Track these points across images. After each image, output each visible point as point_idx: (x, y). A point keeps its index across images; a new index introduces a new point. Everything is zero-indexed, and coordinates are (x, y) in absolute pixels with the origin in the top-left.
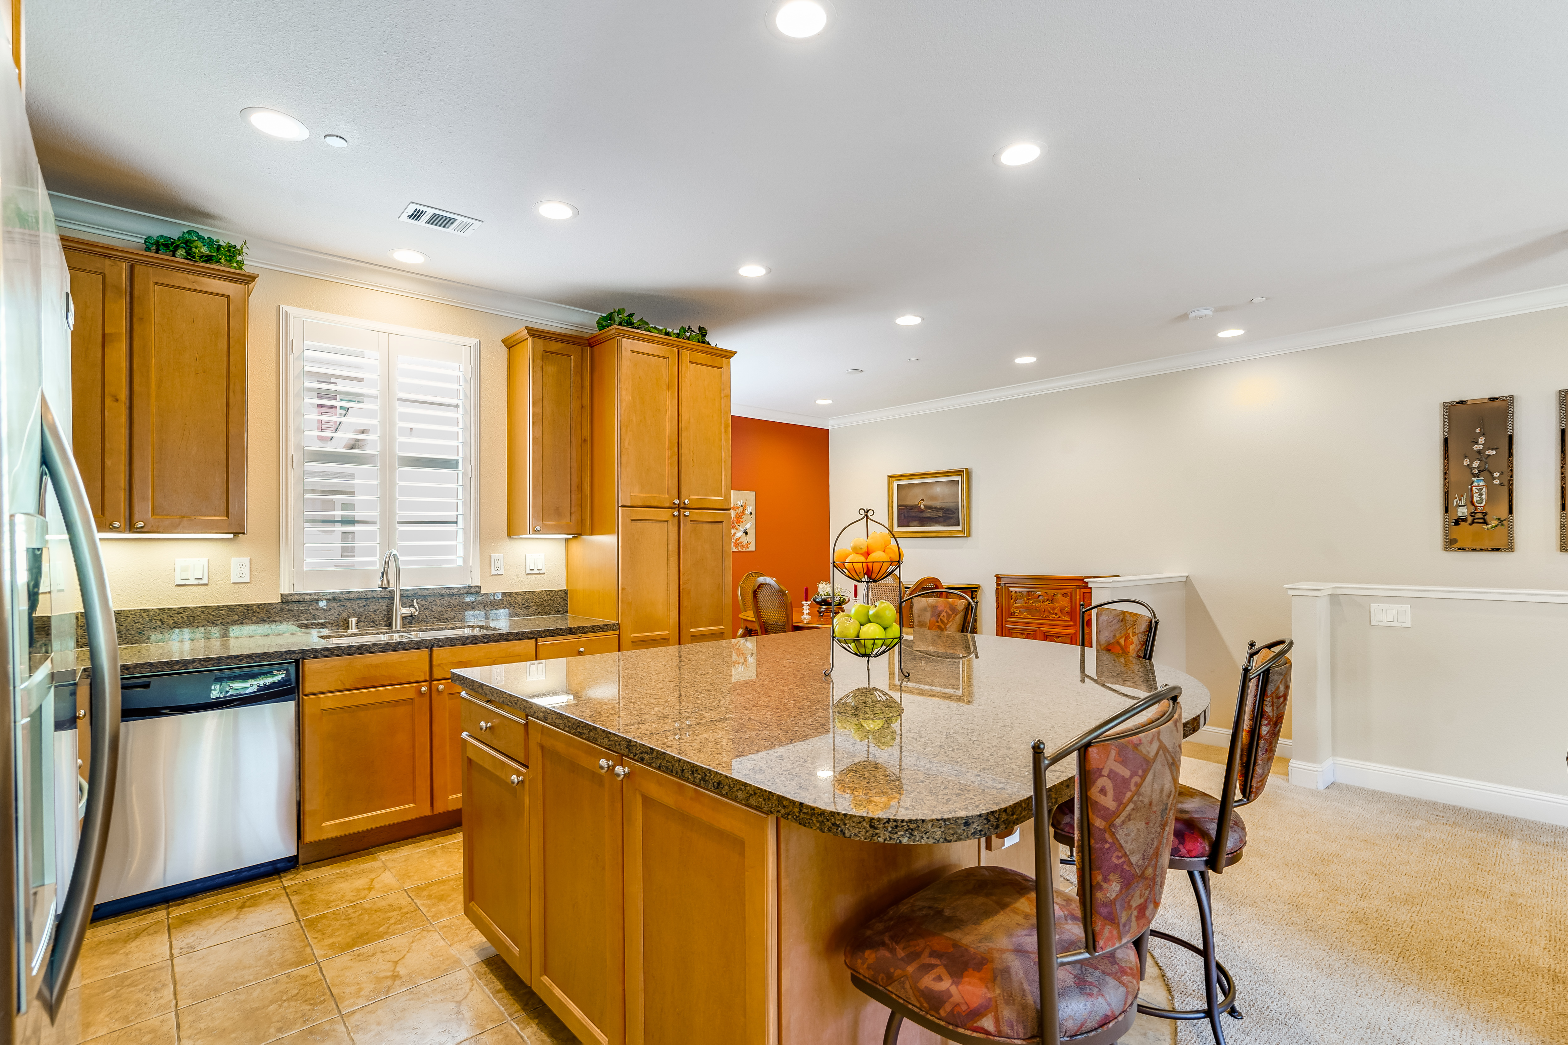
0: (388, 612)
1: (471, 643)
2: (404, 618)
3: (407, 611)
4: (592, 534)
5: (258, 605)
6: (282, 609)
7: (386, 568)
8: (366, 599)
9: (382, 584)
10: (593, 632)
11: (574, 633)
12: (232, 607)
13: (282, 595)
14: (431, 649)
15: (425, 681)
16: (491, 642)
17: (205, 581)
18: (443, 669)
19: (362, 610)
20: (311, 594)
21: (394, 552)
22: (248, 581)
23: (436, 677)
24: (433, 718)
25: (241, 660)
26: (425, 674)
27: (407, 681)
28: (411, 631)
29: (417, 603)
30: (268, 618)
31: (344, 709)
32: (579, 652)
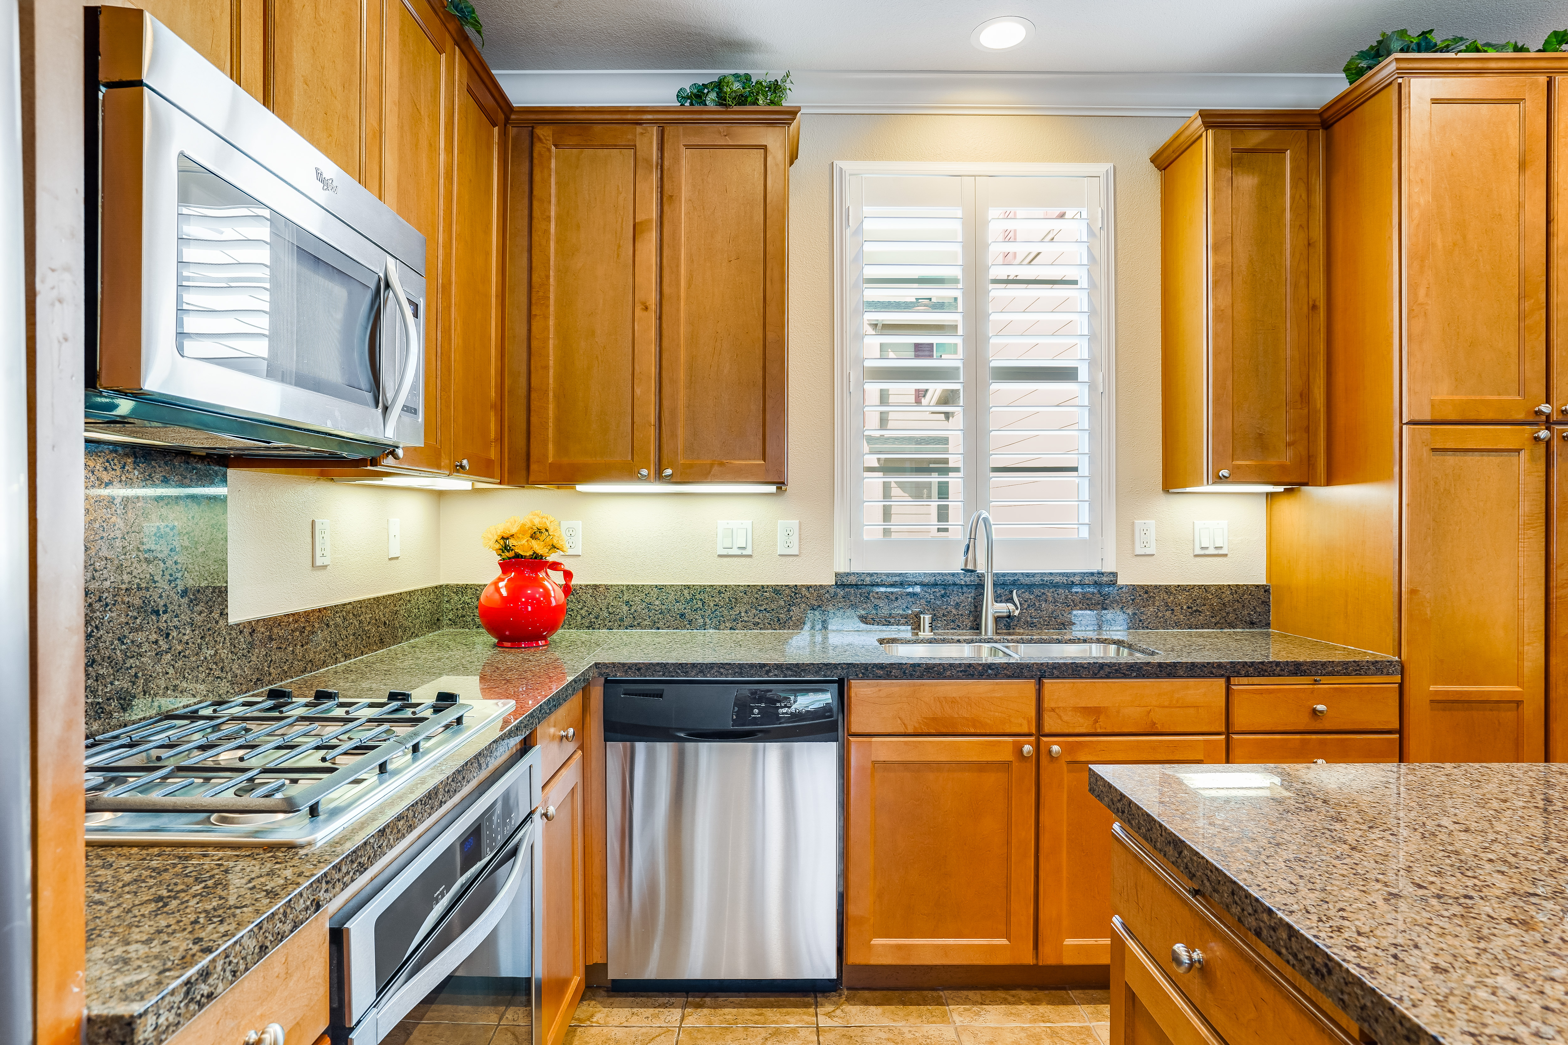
0: (976, 607)
1: (1108, 676)
2: (998, 619)
3: (1003, 608)
4: (1329, 483)
5: (808, 587)
6: (836, 594)
7: (973, 538)
8: (945, 586)
9: (966, 564)
10: (1345, 674)
11: (1304, 673)
12: (778, 588)
13: (837, 575)
14: (1040, 679)
15: (1030, 735)
16: (1143, 677)
17: (748, 552)
18: (1060, 717)
19: (938, 603)
20: (871, 575)
21: (985, 514)
22: (797, 553)
23: (1047, 729)
24: (1042, 801)
25: (768, 672)
26: (1029, 722)
27: (1001, 731)
28: (1008, 641)
29: (1018, 596)
30: (819, 606)
31: (905, 765)
32: (1315, 711)
